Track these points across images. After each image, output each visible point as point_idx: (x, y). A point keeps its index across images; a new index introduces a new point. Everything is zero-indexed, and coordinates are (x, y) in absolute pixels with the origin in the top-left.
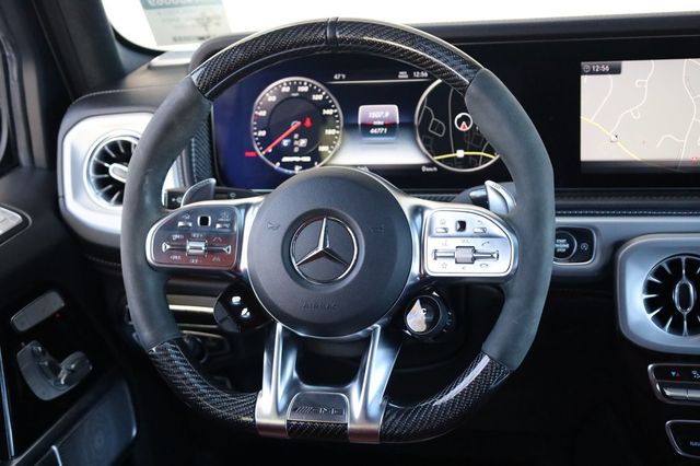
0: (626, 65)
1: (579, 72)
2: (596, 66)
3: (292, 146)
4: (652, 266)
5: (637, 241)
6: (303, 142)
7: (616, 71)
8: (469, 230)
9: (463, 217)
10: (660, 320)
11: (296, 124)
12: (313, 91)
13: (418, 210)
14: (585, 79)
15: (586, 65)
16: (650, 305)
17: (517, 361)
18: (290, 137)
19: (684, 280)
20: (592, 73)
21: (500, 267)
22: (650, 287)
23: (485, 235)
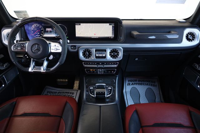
0: (81, 24)
1: (75, 25)
2: (77, 24)
3: (37, 34)
4: (83, 50)
5: (82, 47)
6: (39, 33)
7: (80, 25)
8: (56, 46)
9: (56, 44)
10: (84, 57)
11: (37, 31)
12: (39, 26)
13: (50, 43)
14: (76, 26)
15: (76, 24)
16: (83, 55)
17: (63, 63)
18: (37, 32)
19: (87, 52)
20: (77, 25)
21: (60, 51)
22: (83, 53)
23: (58, 46)
